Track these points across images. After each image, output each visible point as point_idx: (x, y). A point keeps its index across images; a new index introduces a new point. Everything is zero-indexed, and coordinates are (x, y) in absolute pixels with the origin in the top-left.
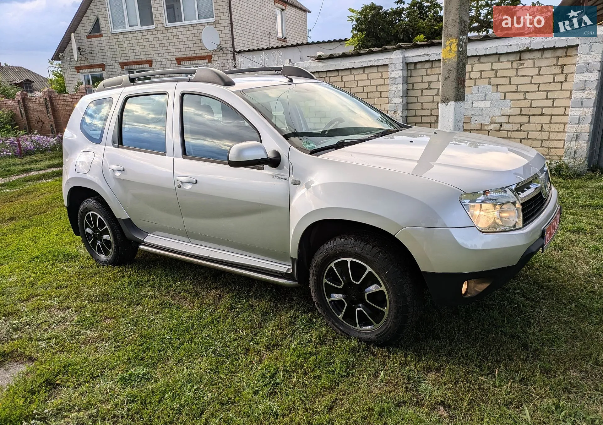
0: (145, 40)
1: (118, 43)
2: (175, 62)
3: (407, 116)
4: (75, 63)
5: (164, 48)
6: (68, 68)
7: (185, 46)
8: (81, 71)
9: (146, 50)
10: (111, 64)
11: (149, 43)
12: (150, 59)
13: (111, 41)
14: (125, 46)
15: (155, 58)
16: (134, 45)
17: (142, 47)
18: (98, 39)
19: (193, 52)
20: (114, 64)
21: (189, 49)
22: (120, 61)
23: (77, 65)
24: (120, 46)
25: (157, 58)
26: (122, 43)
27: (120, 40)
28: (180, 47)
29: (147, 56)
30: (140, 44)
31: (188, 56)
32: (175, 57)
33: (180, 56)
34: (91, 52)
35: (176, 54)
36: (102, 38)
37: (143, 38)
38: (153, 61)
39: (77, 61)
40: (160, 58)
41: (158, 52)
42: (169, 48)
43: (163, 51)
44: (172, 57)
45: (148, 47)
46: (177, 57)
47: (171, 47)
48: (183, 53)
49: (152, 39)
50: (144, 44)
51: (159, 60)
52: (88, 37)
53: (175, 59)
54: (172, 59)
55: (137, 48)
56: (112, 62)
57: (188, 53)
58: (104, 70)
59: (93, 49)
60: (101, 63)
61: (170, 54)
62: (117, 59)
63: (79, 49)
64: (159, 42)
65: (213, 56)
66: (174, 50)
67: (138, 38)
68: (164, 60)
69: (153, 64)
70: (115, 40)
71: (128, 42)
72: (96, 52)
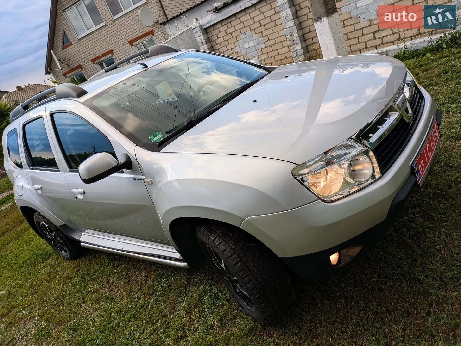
0: (102, 36)
1: (84, 45)
2: (129, 44)
3: (303, 35)
4: (61, 71)
5: (117, 37)
6: (58, 76)
7: (131, 30)
8: (67, 76)
9: (105, 43)
10: (86, 63)
11: (106, 37)
12: (110, 49)
13: (79, 45)
14: (90, 46)
15: (113, 47)
16: (96, 42)
17: (101, 42)
18: (70, 47)
19: (138, 32)
20: (87, 62)
21: (135, 31)
22: (90, 59)
23: (64, 72)
24: (87, 47)
25: (115, 46)
26: (87, 44)
27: (84, 43)
28: (128, 32)
29: (107, 48)
30: (100, 40)
31: (136, 37)
32: (127, 41)
33: (130, 39)
34: (68, 59)
35: (127, 38)
36: (73, 46)
37: (100, 35)
38: (113, 50)
39: (62, 70)
40: (117, 46)
41: (114, 42)
42: (121, 35)
43: (117, 40)
44: (125, 42)
45: (106, 40)
46: (129, 40)
47: (122, 35)
48: (131, 36)
49: (106, 34)
50: (102, 39)
51: (117, 48)
52: (63, 49)
53: (127, 43)
54: (125, 44)
55: (98, 44)
56: (85, 61)
57: (135, 34)
58: (82, 69)
59: (70, 56)
60: (78, 65)
61: (123, 40)
62: (88, 57)
63: (59, 60)
64: (112, 34)
65: (154, 30)
66: (124, 36)
67: (97, 36)
68: (120, 46)
69: (114, 52)
70: (81, 44)
71: (91, 42)
72: (72, 58)
